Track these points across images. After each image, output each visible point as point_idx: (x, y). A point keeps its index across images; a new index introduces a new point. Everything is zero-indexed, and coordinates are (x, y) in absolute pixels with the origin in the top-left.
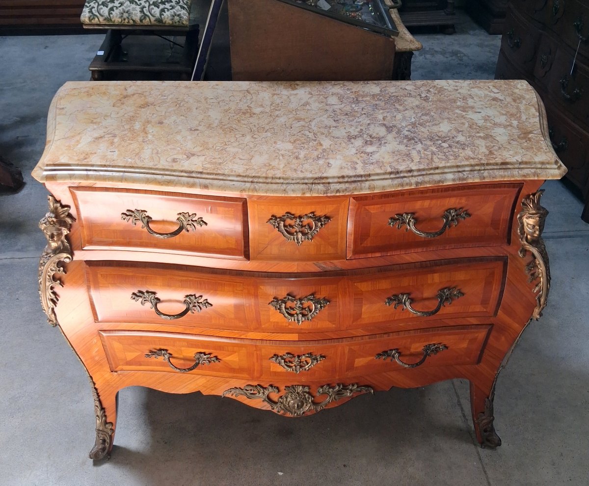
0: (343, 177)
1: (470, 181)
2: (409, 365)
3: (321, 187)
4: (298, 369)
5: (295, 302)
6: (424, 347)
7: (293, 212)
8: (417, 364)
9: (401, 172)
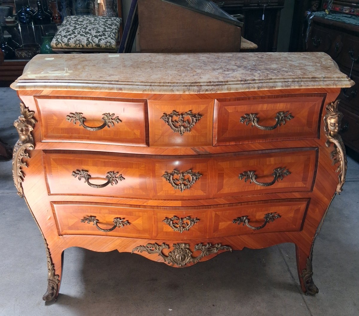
0: (210, 82)
1: (292, 88)
2: (255, 227)
3: (195, 88)
4: (182, 229)
5: (179, 175)
6: (265, 215)
7: (177, 111)
8: (261, 228)
9: (248, 80)
